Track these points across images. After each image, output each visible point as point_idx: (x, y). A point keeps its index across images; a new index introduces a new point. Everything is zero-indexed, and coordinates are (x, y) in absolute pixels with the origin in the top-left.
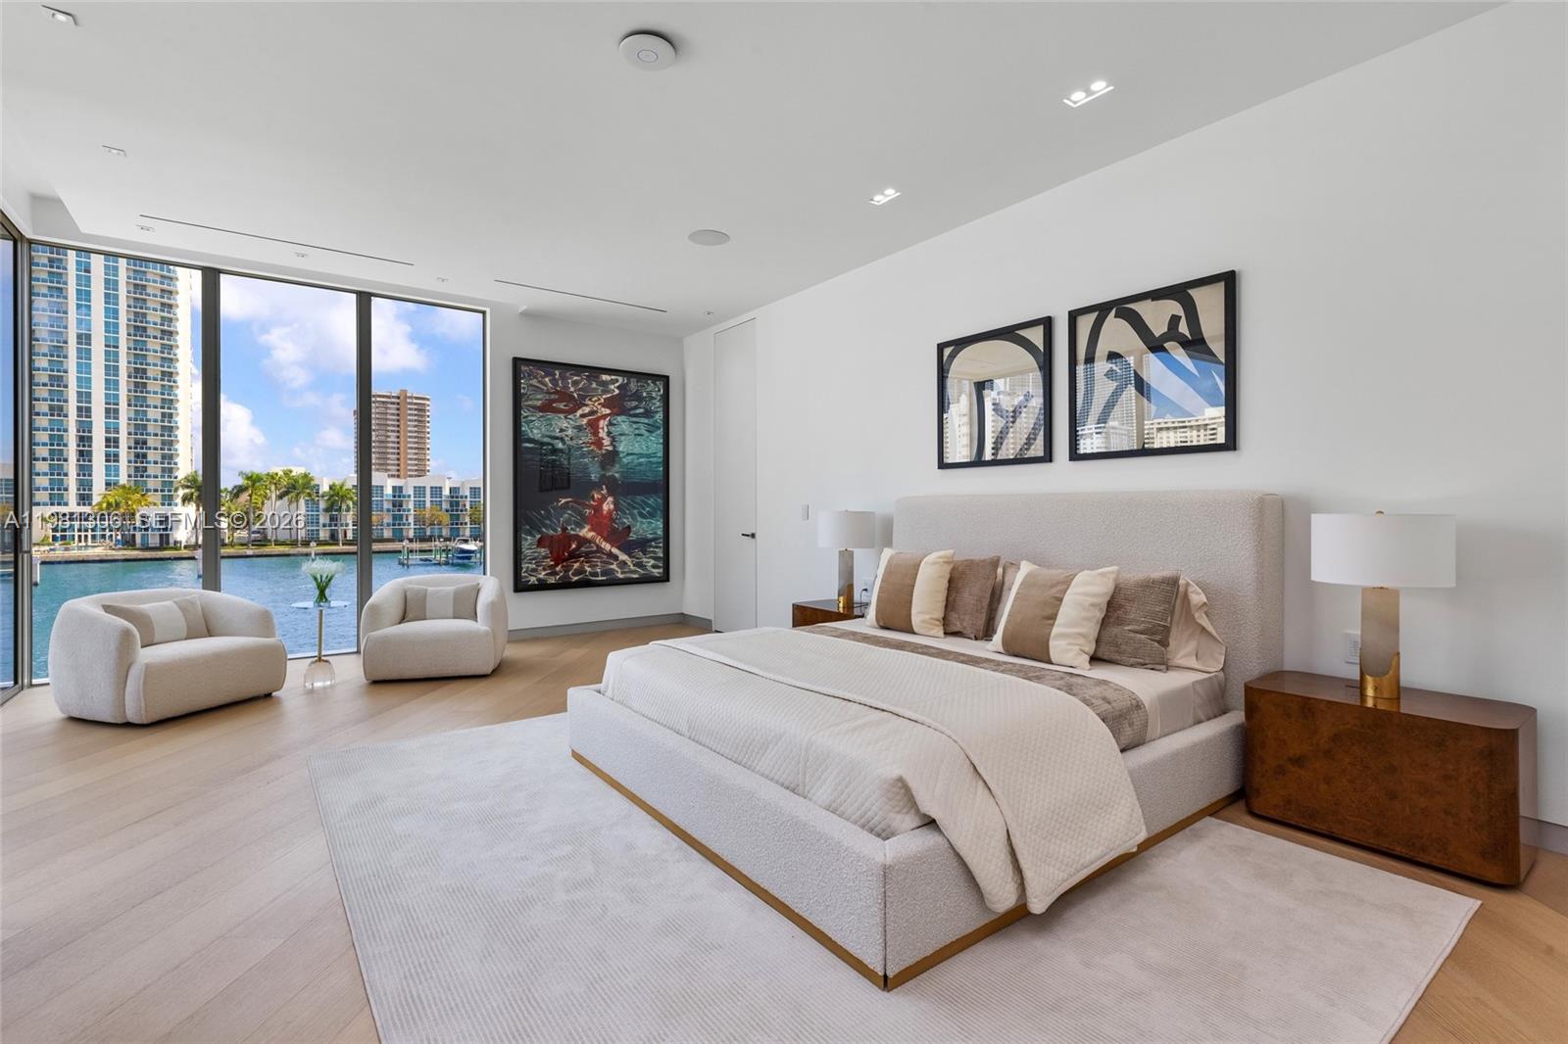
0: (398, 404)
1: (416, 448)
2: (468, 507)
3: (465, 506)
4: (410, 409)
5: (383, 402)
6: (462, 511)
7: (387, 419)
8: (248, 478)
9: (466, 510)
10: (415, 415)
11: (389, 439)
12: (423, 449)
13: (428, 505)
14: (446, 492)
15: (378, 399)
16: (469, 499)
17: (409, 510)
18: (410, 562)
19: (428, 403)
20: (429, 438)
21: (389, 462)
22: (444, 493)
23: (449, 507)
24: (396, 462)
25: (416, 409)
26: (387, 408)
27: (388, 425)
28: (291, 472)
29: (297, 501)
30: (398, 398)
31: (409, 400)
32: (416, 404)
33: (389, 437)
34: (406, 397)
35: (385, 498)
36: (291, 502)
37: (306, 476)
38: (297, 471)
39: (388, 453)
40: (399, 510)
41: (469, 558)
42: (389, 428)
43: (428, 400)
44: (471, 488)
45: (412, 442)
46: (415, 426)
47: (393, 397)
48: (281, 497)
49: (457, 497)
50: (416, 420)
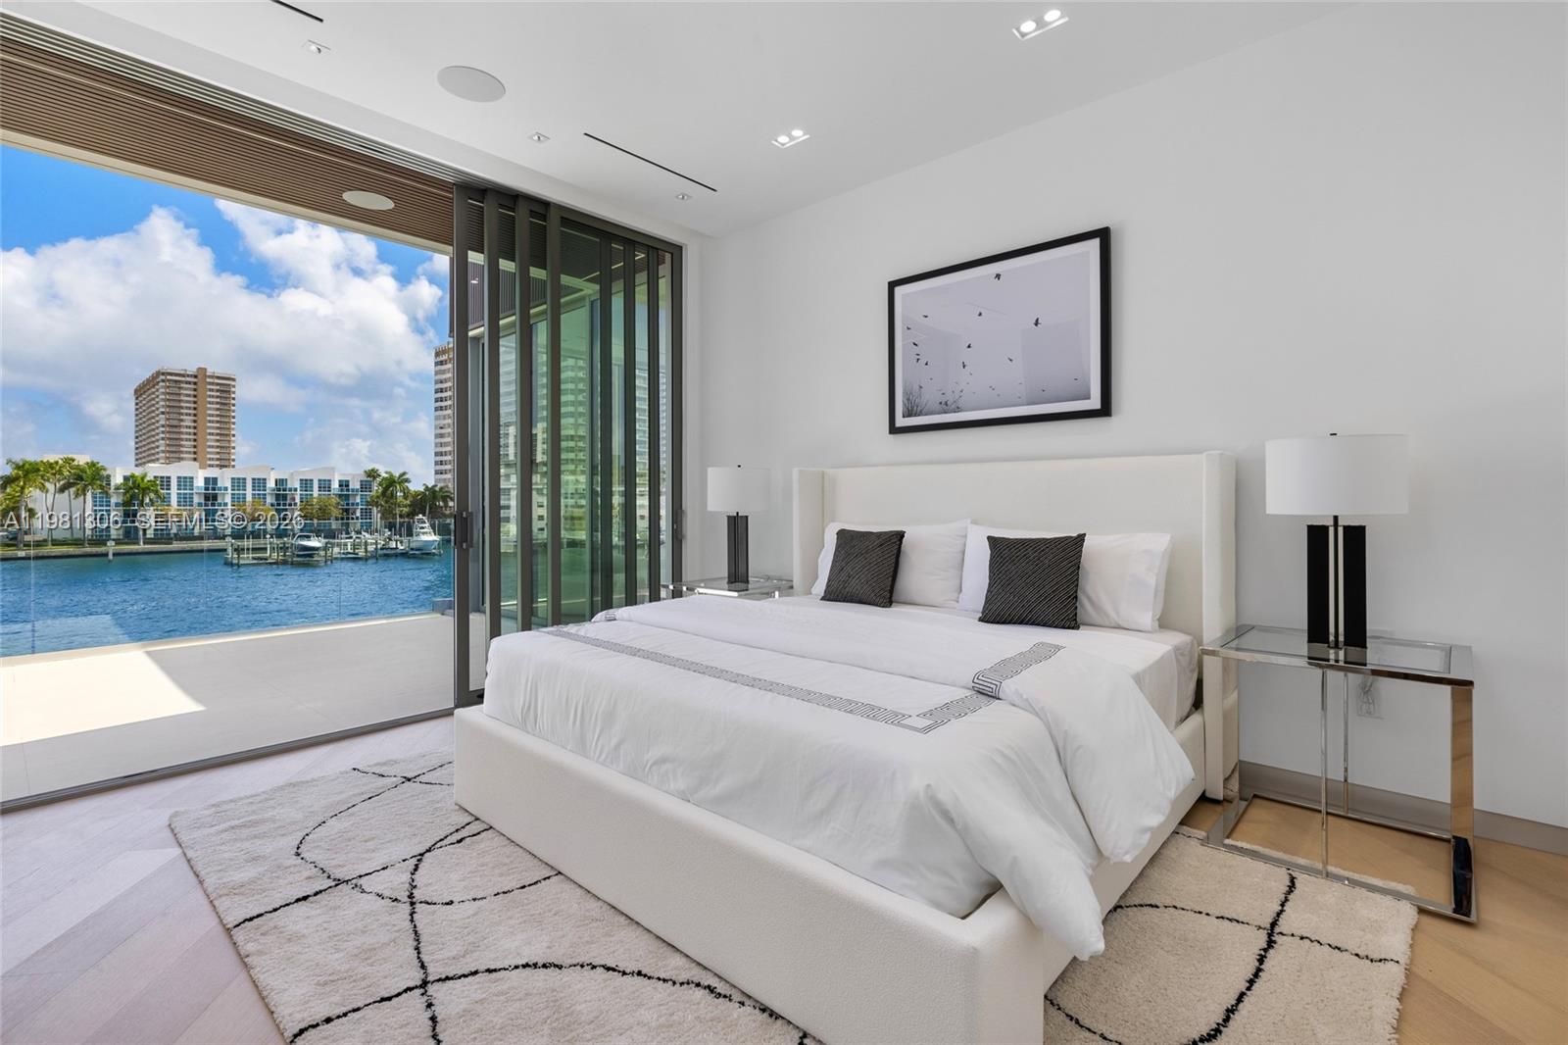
0: (195, 383)
1: (217, 434)
2: (298, 500)
3: (294, 499)
4: (210, 390)
5: (176, 381)
6: (290, 505)
7: (180, 401)
8: (18, 467)
9: (295, 504)
10: (217, 397)
11: (182, 424)
12: (227, 435)
13: (249, 498)
14: (271, 484)
15: (169, 377)
16: (299, 492)
17: (226, 504)
18: (242, 562)
19: (233, 383)
20: (234, 423)
21: (182, 449)
22: (268, 486)
23: (274, 501)
24: (193, 450)
25: (218, 391)
26: (180, 388)
27: (182, 408)
28: (73, 460)
29: (85, 495)
30: (196, 377)
31: (208, 380)
32: (218, 384)
33: (182, 420)
34: (206, 376)
35: (195, 491)
36: (77, 495)
37: (93, 465)
38: (82, 460)
39: (182, 440)
40: (213, 505)
41: (311, 556)
42: (182, 411)
43: (234, 380)
44: (301, 480)
45: (212, 427)
46: (218, 409)
47: (188, 376)
48: (62, 490)
49: (285, 490)
50: (217, 403)
